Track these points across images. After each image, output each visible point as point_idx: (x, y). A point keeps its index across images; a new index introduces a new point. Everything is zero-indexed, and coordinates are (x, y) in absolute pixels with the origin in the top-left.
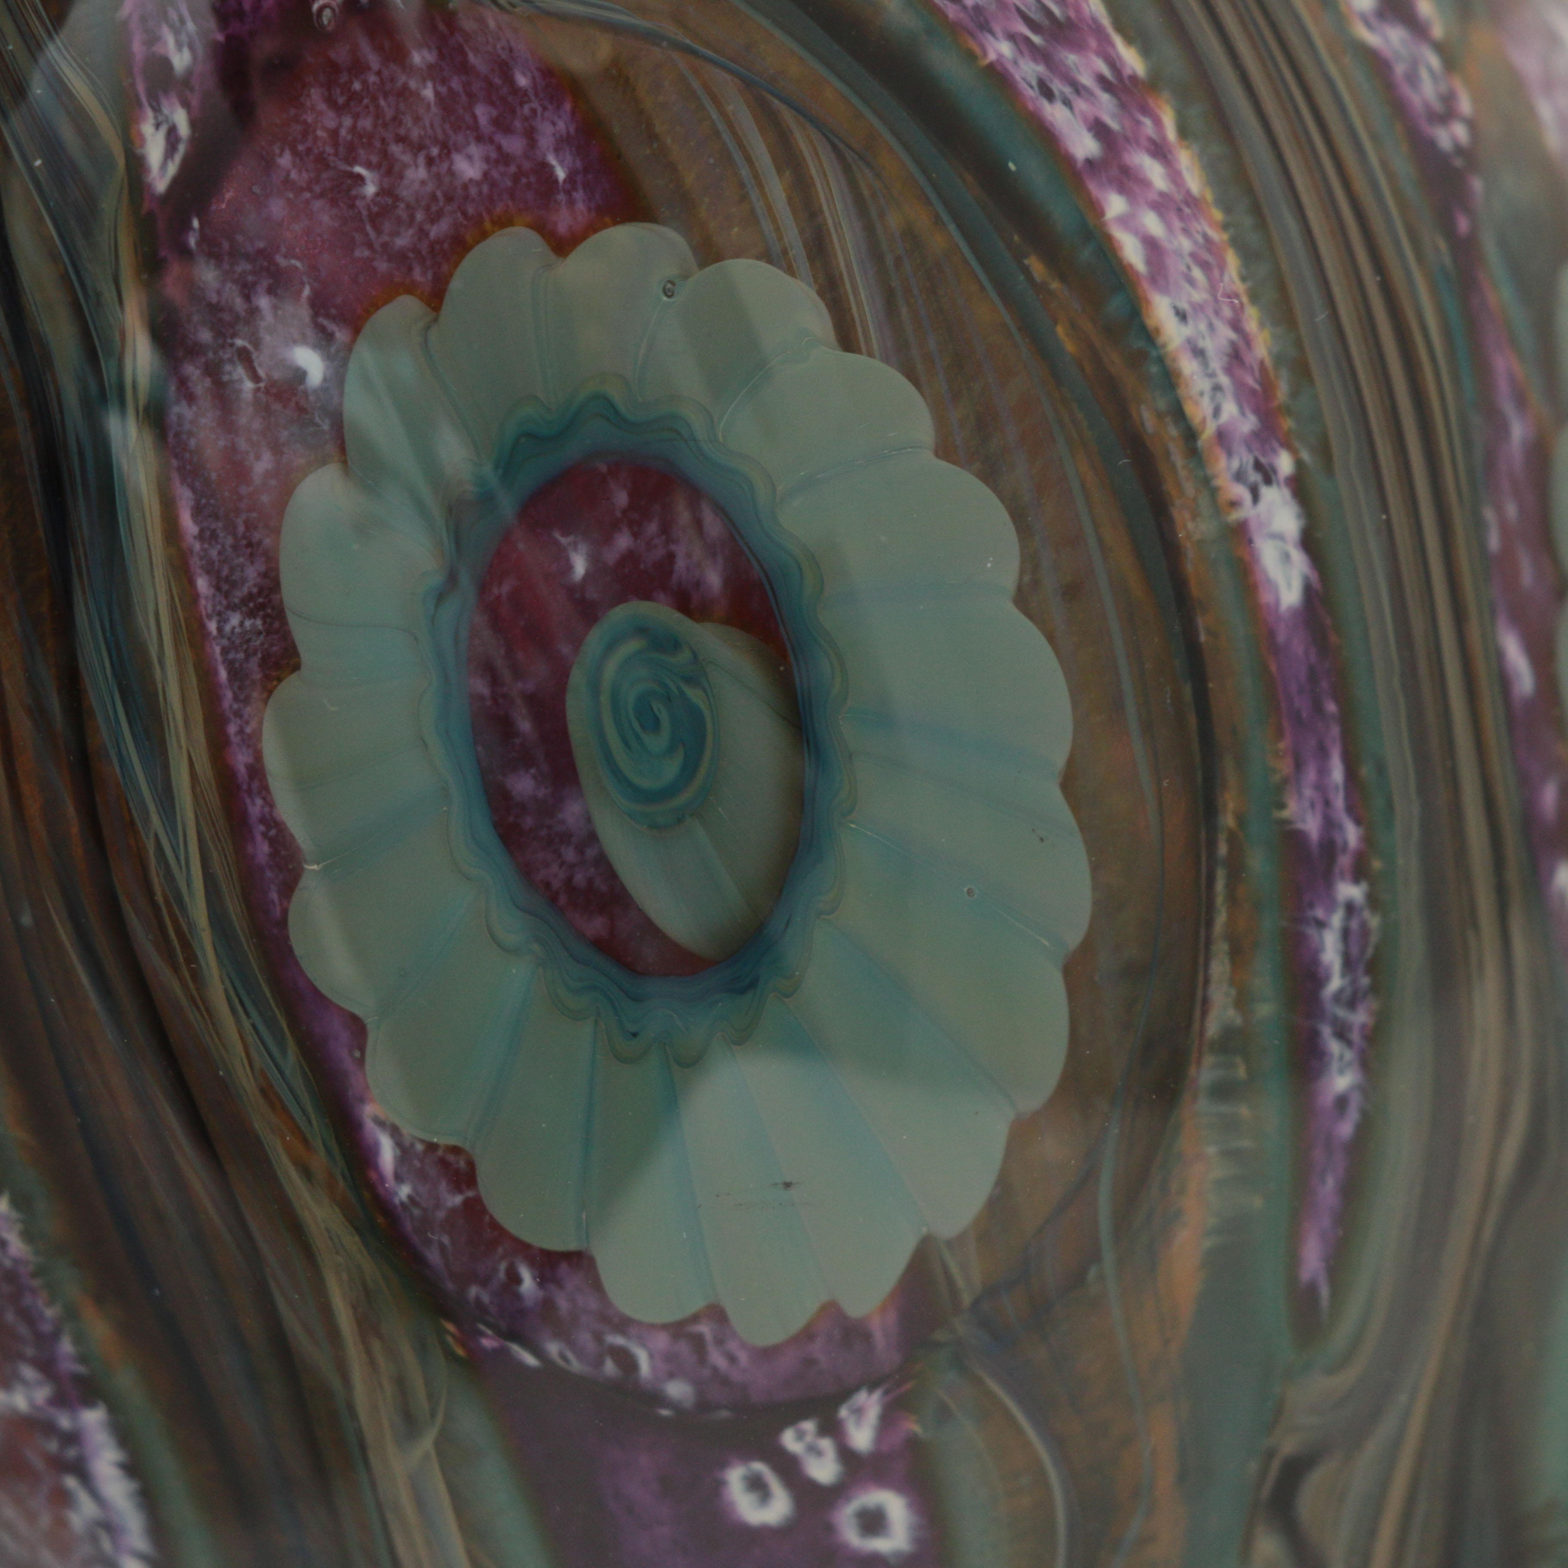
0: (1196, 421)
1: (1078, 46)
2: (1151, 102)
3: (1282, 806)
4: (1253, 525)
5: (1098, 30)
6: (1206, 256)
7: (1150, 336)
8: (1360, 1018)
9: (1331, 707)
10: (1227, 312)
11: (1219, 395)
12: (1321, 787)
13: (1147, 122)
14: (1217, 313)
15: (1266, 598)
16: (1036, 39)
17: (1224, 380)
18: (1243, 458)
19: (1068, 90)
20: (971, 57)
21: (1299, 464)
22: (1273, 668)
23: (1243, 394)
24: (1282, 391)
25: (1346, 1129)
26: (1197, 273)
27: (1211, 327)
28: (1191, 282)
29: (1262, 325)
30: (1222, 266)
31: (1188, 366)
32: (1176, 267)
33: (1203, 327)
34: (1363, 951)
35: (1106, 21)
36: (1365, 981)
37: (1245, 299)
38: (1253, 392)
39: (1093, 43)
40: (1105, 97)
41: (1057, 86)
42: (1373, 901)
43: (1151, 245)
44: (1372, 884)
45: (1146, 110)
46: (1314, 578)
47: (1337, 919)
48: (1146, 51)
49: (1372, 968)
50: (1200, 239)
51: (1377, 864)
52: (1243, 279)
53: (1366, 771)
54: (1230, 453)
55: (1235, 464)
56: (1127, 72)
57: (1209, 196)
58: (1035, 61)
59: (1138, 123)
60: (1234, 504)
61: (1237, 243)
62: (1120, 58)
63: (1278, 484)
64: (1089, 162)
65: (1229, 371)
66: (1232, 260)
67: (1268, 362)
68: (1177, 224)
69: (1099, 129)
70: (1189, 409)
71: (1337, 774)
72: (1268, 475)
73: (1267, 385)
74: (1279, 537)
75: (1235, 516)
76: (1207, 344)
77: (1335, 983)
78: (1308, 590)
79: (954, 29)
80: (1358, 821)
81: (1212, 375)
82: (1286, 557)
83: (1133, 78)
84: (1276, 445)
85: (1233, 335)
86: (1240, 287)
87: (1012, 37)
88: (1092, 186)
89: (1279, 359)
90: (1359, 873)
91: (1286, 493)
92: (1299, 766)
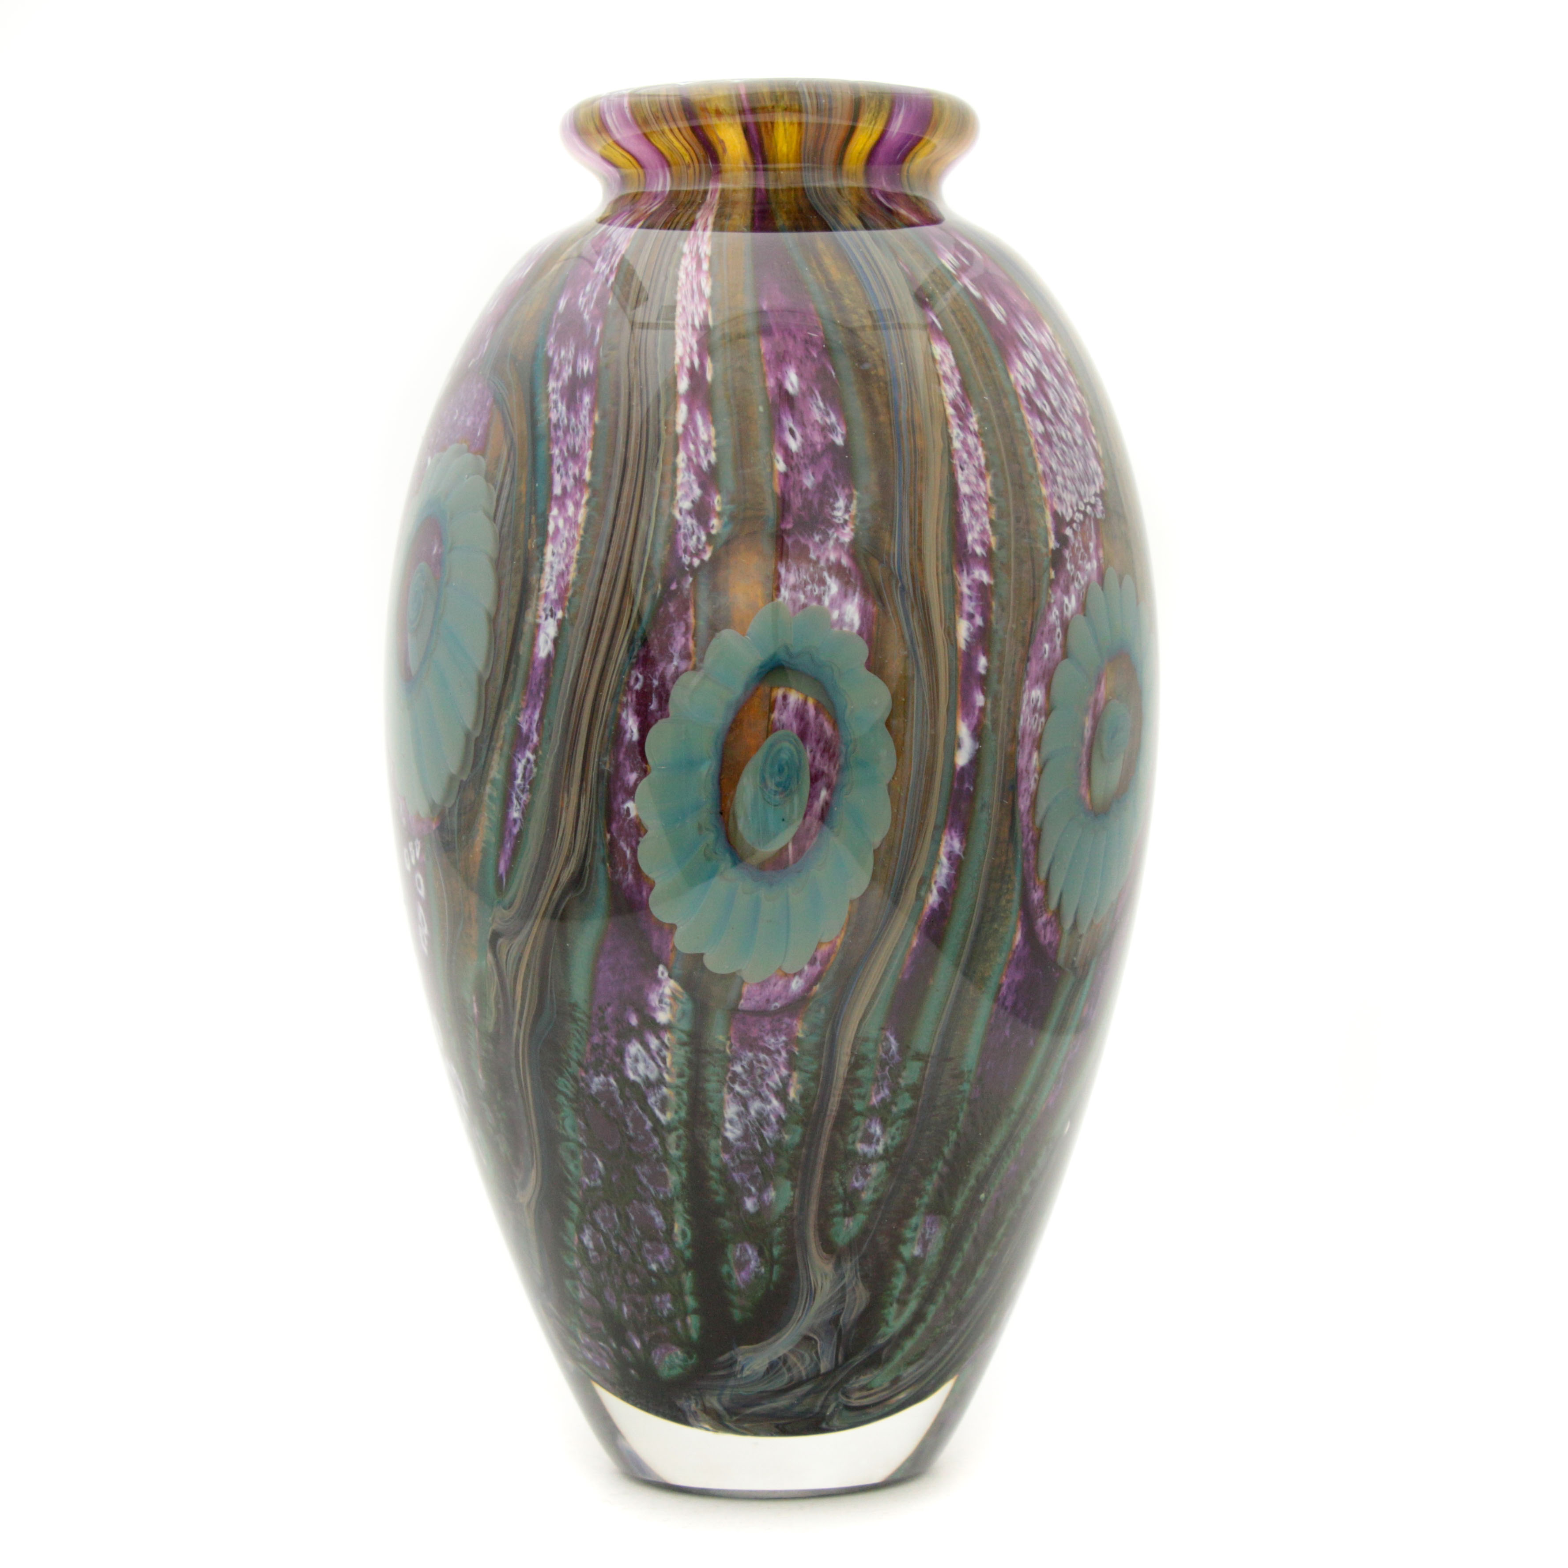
0: (542, 586)
1: (576, 463)
2: (584, 490)
3: (519, 716)
4: (542, 626)
5: (584, 462)
6: (571, 542)
7: (543, 554)
8: (524, 797)
9: (542, 695)
10: (567, 561)
11: (551, 583)
12: (531, 718)
13: (579, 494)
14: (564, 559)
15: (536, 650)
16: (566, 454)
17: (554, 579)
18: (548, 605)
19: (564, 473)
20: (549, 449)
21: (564, 617)
22: (530, 673)
23: (557, 586)
24: (569, 594)
25: (515, 831)
26: (565, 545)
27: (559, 562)
28: (561, 546)
29: (575, 571)
30: (574, 547)
31: (547, 569)
32: (560, 539)
33: (557, 560)
34: (529, 776)
35: (588, 461)
36: (528, 787)
37: (574, 560)
38: (561, 588)
39: (580, 464)
40: (572, 481)
41: (562, 470)
42: (536, 762)
43: (557, 529)
44: (537, 758)
45: (581, 491)
46: (553, 653)
47: (524, 761)
48: (593, 475)
49: (531, 784)
50: (572, 535)
51: (540, 752)
52: (578, 554)
53: (545, 721)
54: (546, 601)
55: (545, 605)
56: (584, 477)
57: (583, 525)
58: (562, 460)
59: (576, 493)
60: (540, 617)
61: (582, 544)
62: (584, 474)
63: (555, 619)
64: (556, 497)
65: (558, 577)
66: (577, 547)
67: (571, 583)
68: (568, 527)
69: (564, 489)
70: (542, 581)
71: (536, 717)
72: (553, 615)
73: (566, 589)
74: (547, 635)
75: (538, 621)
76: (555, 566)
77: (519, 781)
78: (549, 656)
79: (550, 440)
80: (539, 735)
81: (552, 576)
82: (547, 642)
83: (584, 480)
84: (560, 608)
85: (564, 568)
86: (575, 556)
87: (561, 451)
88: (553, 503)
89: (574, 584)
90: (535, 752)
91: (556, 623)
92: (527, 707)
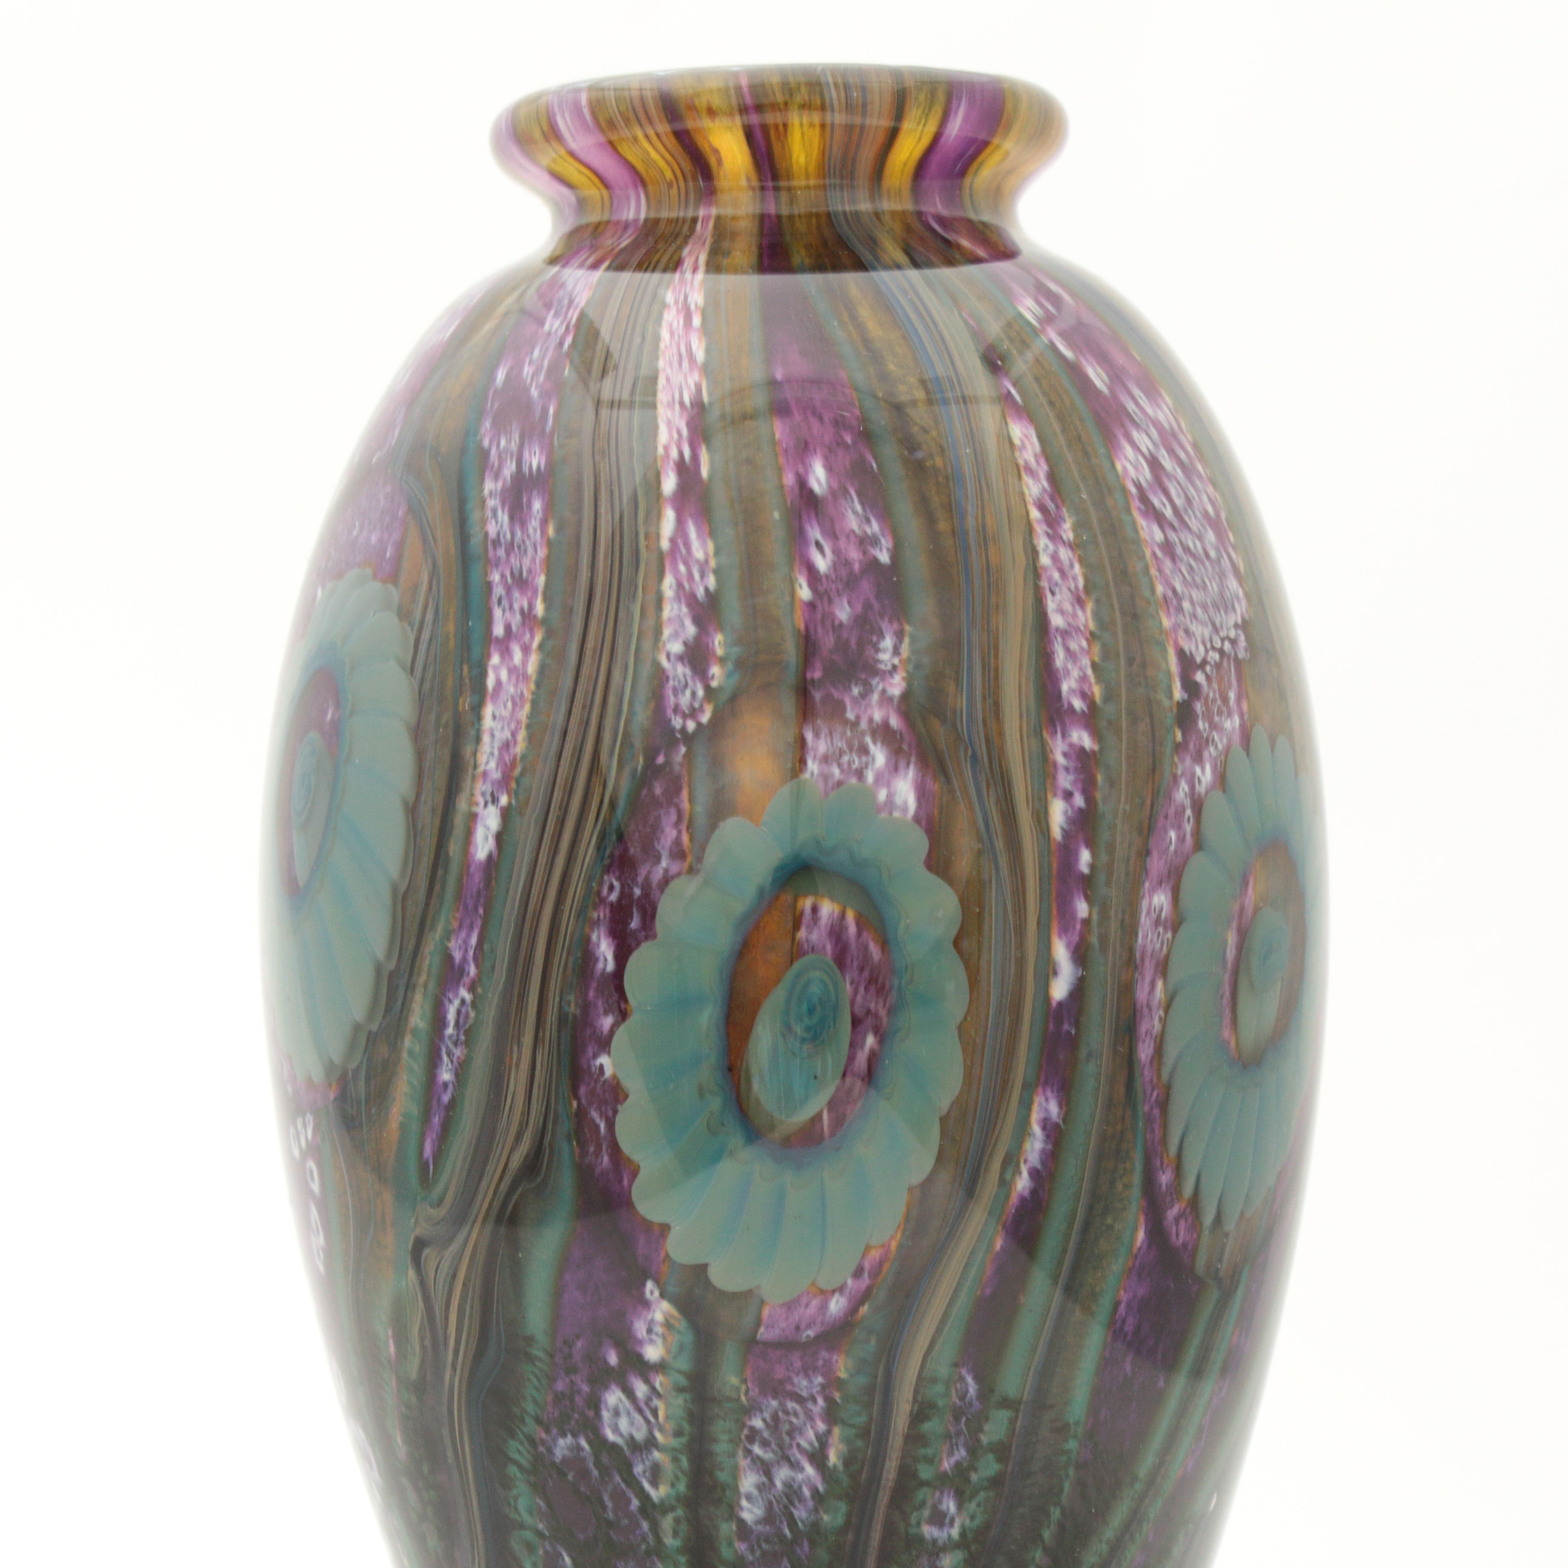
0: (479, 762)
1: (523, 592)
2: (536, 630)
3: (449, 940)
4: (480, 817)
5: (535, 591)
6: (518, 700)
7: (479, 718)
8: (458, 1052)
9: (481, 911)
10: (513, 726)
11: (491, 757)
12: (466, 942)
13: (528, 635)
14: (509, 724)
15: (472, 850)
16: (509, 580)
17: (496, 752)
18: (488, 788)
19: (507, 606)
20: (486, 574)
21: (510, 804)
22: (465, 880)
23: (501, 761)
24: (517, 772)
25: (446, 1098)
26: (509, 704)
27: (503, 729)
28: (505, 706)
29: (524, 739)
30: (522, 707)
31: (486, 738)
32: (503, 696)
33: (499, 727)
34: (465, 1023)
35: (541, 589)
36: (463, 1038)
37: (523, 726)
38: (506, 765)
39: (529, 594)
40: (518, 617)
41: (505, 602)
42: (474, 1004)
43: (499, 683)
44: (475, 997)
45: (532, 631)
46: (495, 853)
47: (457, 1003)
48: (547, 609)
49: (467, 1033)
50: (519, 692)
51: (480, 990)
52: (528, 718)
53: (486, 947)
54: (484, 782)
55: (484, 788)
56: (534, 612)
57: (534, 678)
58: (504, 588)
59: (524, 634)
60: (477, 804)
61: (534, 703)
62: (535, 606)
63: (497, 806)
64: (497, 639)
65: (501, 750)
66: (527, 708)
67: (519, 757)
68: (514, 680)
69: (508, 628)
70: (479, 755)
71: (474, 940)
72: (495, 800)
73: (513, 765)
74: (488, 828)
75: (475, 809)
76: (497, 734)
77: (450, 1030)
78: (490, 857)
79: (488, 561)
80: (477, 966)
81: (492, 747)
82: (487, 838)
83: (535, 617)
84: (505, 791)
85: (509, 736)
86: (524, 720)
87: (503, 576)
88: (492, 648)
89: (524, 757)
90: (472, 989)
91: (499, 811)
92: (460, 927)
